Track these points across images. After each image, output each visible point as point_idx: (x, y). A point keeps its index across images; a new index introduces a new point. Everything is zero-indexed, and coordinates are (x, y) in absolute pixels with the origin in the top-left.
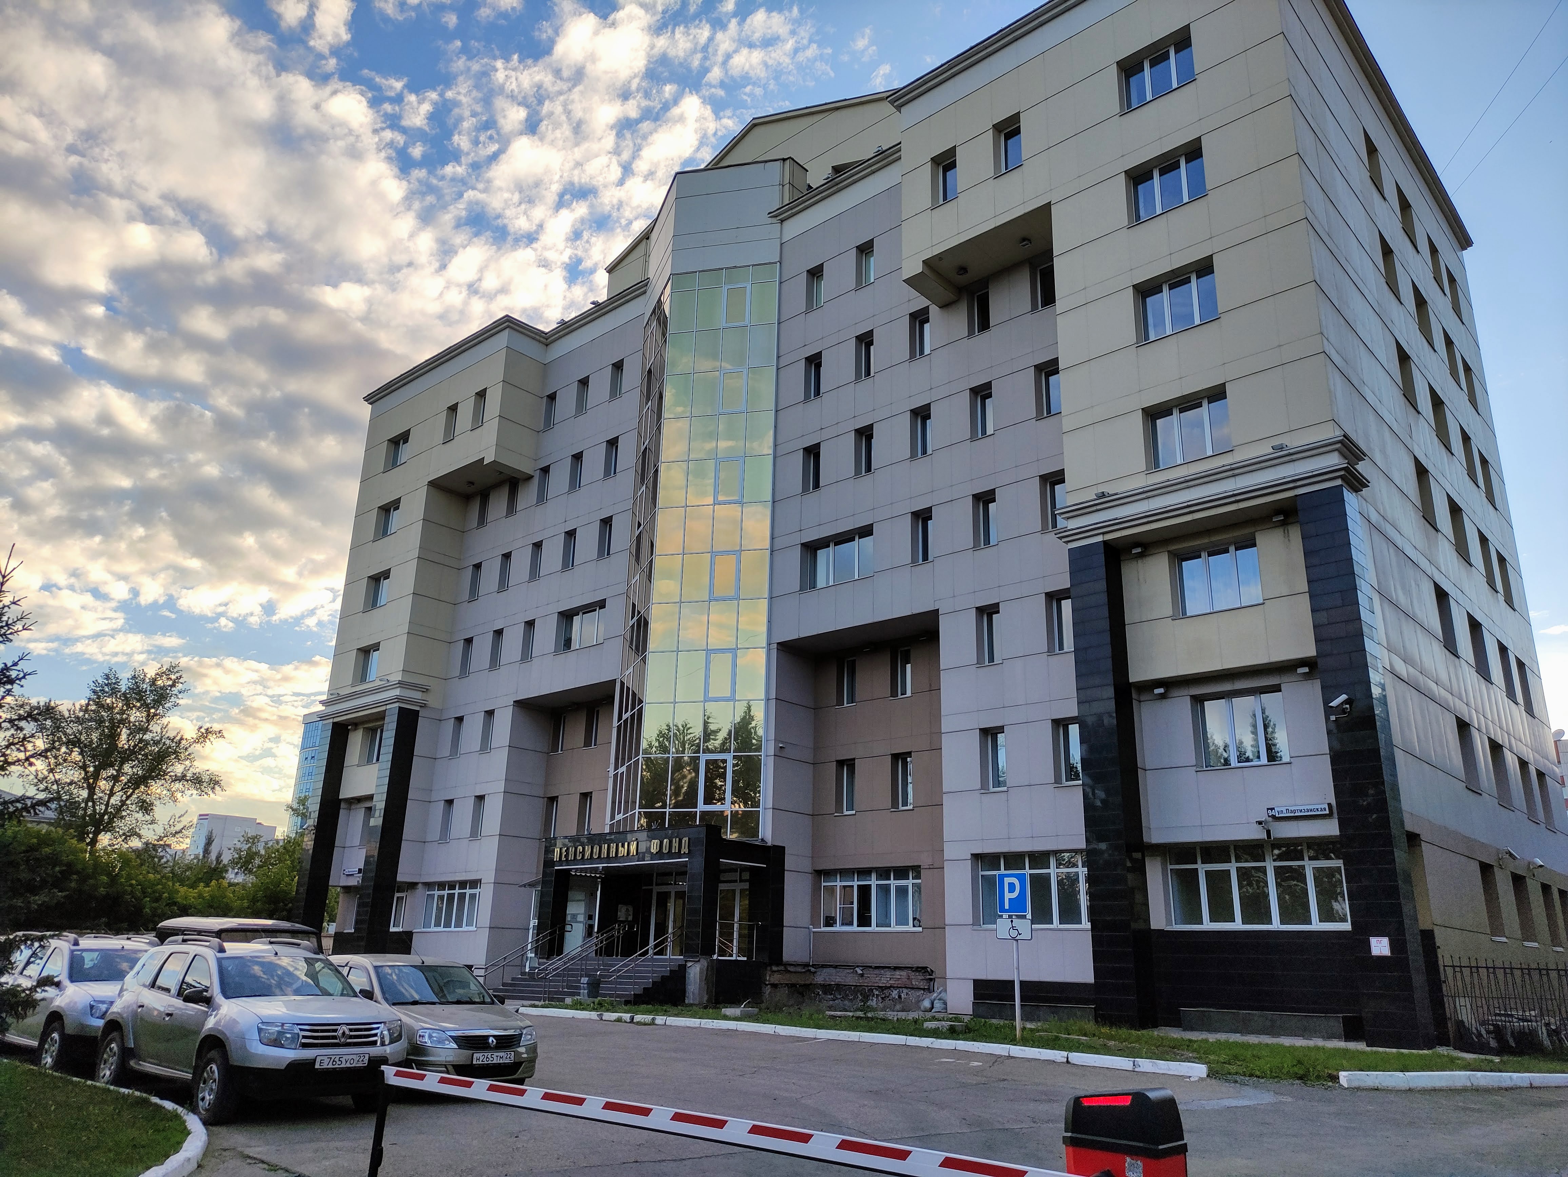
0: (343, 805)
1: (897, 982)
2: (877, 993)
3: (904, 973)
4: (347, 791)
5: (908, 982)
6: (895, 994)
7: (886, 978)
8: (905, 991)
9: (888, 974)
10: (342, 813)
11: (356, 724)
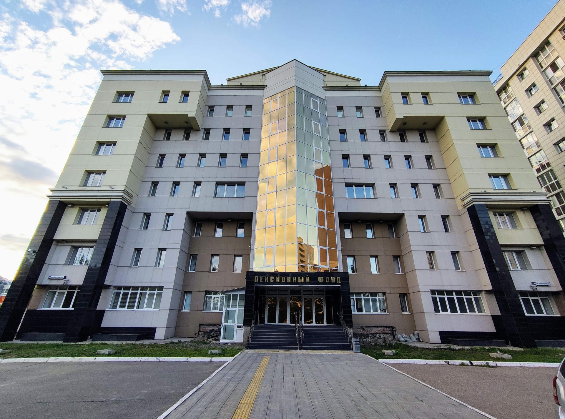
0: (54, 243)
1: (379, 332)
2: (370, 335)
3: (382, 328)
4: (59, 235)
5: (384, 331)
6: (378, 335)
7: (374, 331)
8: (382, 334)
9: (375, 329)
10: (53, 247)
11: (73, 205)
